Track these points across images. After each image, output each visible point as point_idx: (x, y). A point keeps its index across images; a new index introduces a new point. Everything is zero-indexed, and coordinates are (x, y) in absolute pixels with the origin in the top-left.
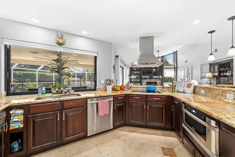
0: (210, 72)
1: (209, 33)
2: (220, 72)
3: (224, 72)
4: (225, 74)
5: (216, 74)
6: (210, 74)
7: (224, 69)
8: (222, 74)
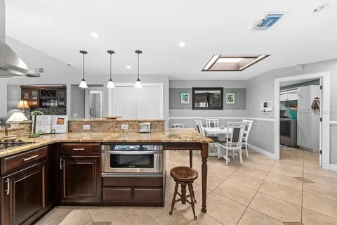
0: (23, 98)
1: (81, 52)
2: (41, 101)
3: (45, 101)
4: (48, 104)
5: (35, 103)
6: (26, 102)
7: (47, 98)
8: (43, 104)
